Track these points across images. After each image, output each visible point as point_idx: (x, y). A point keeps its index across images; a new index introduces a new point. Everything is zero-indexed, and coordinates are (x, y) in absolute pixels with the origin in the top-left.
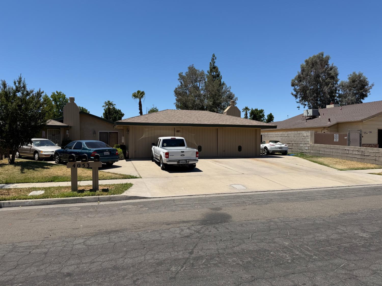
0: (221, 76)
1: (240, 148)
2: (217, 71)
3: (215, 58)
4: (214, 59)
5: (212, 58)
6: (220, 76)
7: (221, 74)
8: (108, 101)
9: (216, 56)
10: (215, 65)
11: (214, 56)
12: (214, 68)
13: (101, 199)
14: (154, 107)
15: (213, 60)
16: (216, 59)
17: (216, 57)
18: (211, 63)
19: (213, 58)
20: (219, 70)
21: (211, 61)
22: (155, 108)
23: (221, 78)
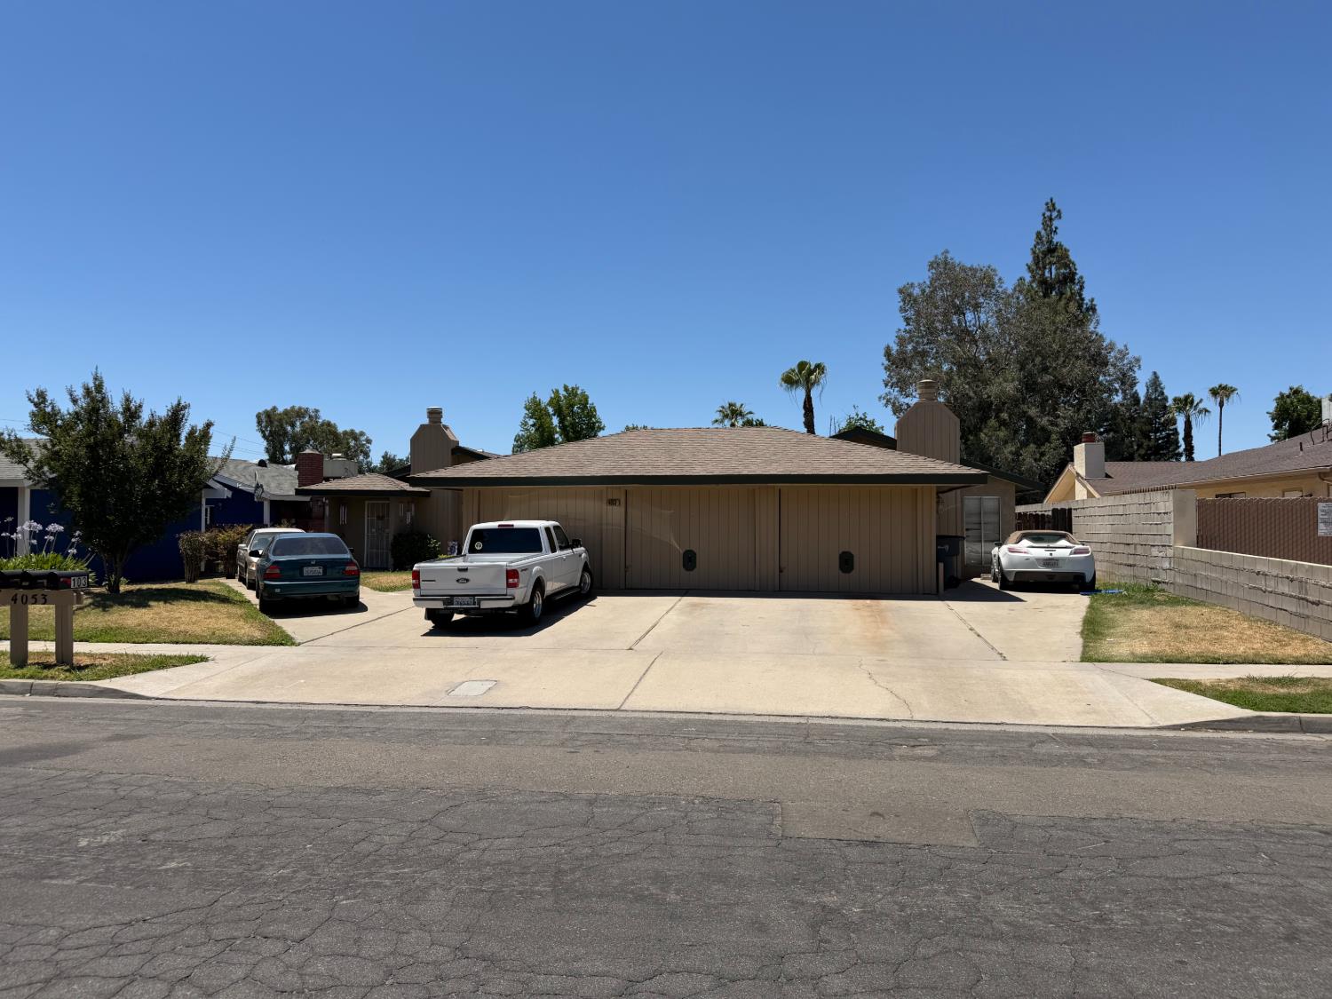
0: (1081, 277)
1: (846, 561)
2: (1064, 261)
3: (1054, 214)
4: (1051, 219)
5: (1044, 215)
6: (1077, 281)
7: (1080, 273)
8: (731, 405)
9: (1057, 207)
10: (1056, 239)
11: (1051, 206)
12: (1049, 253)
13: (37, 688)
14: (857, 415)
15: (1048, 222)
16: (1059, 216)
17: (1059, 211)
18: (1038, 234)
19: (1048, 214)
20: (1072, 257)
21: (1040, 227)
22: (861, 415)
23: (1082, 288)
